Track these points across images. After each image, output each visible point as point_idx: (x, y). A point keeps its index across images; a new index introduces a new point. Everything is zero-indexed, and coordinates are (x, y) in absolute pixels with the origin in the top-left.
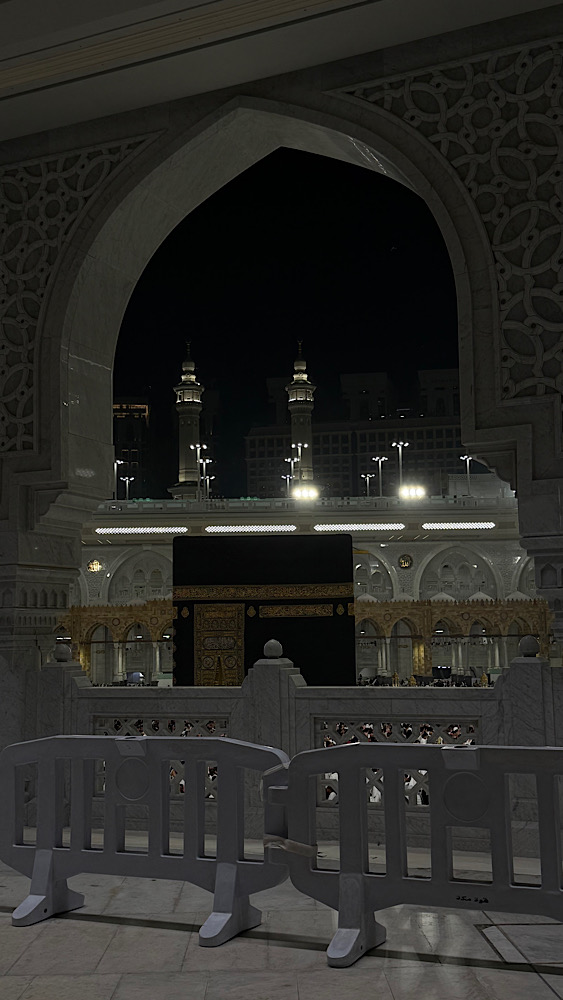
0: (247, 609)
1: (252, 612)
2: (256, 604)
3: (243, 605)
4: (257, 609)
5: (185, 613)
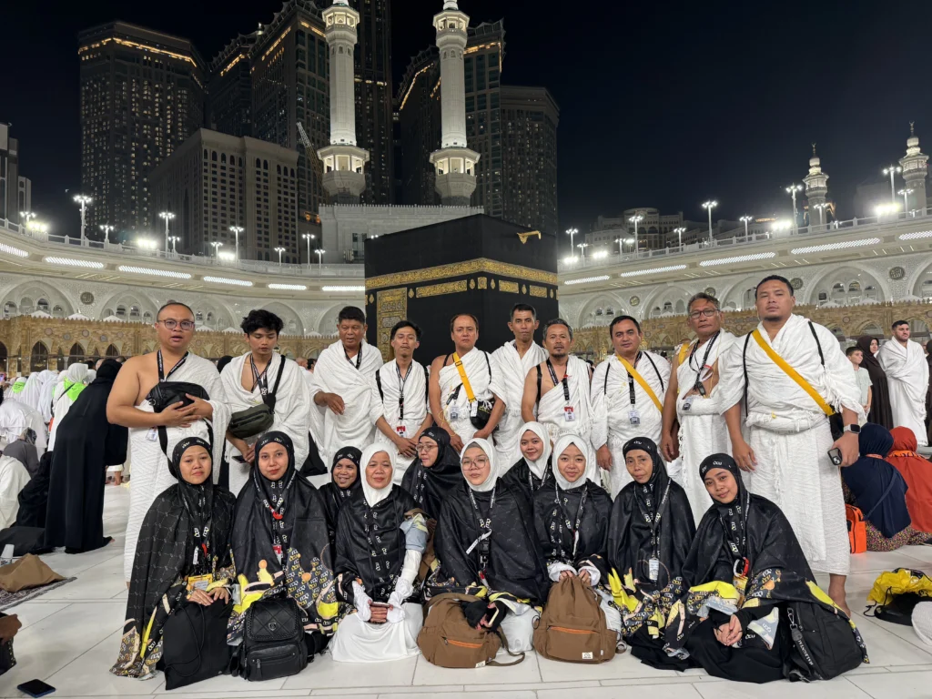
0: (408, 291)
1: (411, 294)
2: (413, 286)
3: (406, 288)
4: (415, 291)
5: (372, 299)
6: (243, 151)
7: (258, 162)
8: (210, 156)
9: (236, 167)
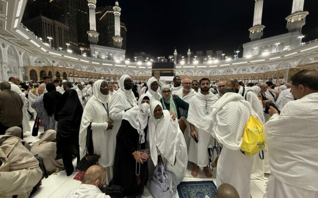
2: (161, 71)
6: (54, 24)
7: (59, 28)
8: (44, 23)
9: (52, 27)
